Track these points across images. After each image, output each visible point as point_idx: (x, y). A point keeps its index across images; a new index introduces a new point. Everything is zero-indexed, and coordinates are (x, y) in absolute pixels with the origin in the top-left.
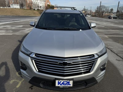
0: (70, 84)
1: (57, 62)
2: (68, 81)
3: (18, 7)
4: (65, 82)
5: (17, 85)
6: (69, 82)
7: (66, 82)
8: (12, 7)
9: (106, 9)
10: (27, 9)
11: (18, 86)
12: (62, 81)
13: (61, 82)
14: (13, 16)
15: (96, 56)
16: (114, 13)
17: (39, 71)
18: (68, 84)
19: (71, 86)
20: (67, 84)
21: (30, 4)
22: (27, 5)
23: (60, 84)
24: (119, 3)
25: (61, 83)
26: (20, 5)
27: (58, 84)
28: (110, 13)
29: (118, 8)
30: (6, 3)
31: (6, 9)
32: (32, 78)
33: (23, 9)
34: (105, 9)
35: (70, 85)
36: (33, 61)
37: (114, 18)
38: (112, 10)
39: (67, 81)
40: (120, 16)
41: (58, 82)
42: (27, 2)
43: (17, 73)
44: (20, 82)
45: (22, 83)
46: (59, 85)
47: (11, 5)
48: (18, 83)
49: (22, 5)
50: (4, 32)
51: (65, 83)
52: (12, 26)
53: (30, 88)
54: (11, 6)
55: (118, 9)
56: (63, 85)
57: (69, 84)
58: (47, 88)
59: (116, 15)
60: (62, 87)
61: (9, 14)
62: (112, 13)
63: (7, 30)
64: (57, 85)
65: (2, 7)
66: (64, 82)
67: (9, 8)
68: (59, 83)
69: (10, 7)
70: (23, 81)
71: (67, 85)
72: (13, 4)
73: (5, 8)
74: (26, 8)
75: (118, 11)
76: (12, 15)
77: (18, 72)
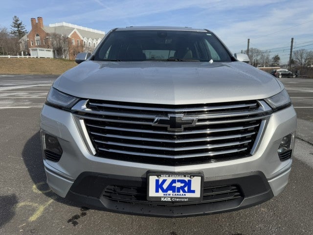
0: (192, 189)
1: (152, 120)
2: (187, 179)
3: (48, 54)
4: (179, 181)
5: (32, 215)
6: (190, 181)
7: (182, 181)
8: (33, 55)
9: (263, 57)
10: (70, 60)
11: (33, 218)
12: (169, 180)
13: (164, 181)
14: (34, 75)
15: (264, 108)
16: (282, 67)
17: (99, 154)
18: (186, 189)
19: (197, 194)
20: (182, 188)
21: (79, 48)
22: (72, 51)
23: (164, 191)
24: (292, 42)
25: (165, 186)
26: (54, 51)
27: (157, 191)
28: (272, 65)
29: (291, 52)
30: (21, 47)
31: (21, 60)
32: (76, 181)
33: (61, 59)
34: (259, 58)
35: (193, 192)
36: (82, 122)
37: (285, 75)
38: (277, 58)
39: (183, 178)
40: (299, 72)
41: (157, 181)
42: (72, 43)
43: (34, 186)
44: (41, 209)
45: (45, 209)
46: (160, 194)
47: (33, 50)
48: (34, 210)
49: (58, 51)
50: (9, 104)
51: (178, 185)
52: (31, 93)
53: (70, 221)
54: (31, 52)
55: (291, 55)
56: (170, 192)
57: (190, 191)
58: (121, 210)
59: (289, 70)
60: (169, 199)
61: (27, 72)
62: (278, 65)
63: (18, 100)
64: (152, 193)
65: (9, 56)
66: (174, 181)
67: (27, 57)
68: (159, 186)
69: (30, 55)
70: (50, 205)
71: (184, 191)
72: (38, 49)
73: (18, 56)
74: (68, 58)
75: (292, 62)
76: (33, 73)
77: (39, 184)
